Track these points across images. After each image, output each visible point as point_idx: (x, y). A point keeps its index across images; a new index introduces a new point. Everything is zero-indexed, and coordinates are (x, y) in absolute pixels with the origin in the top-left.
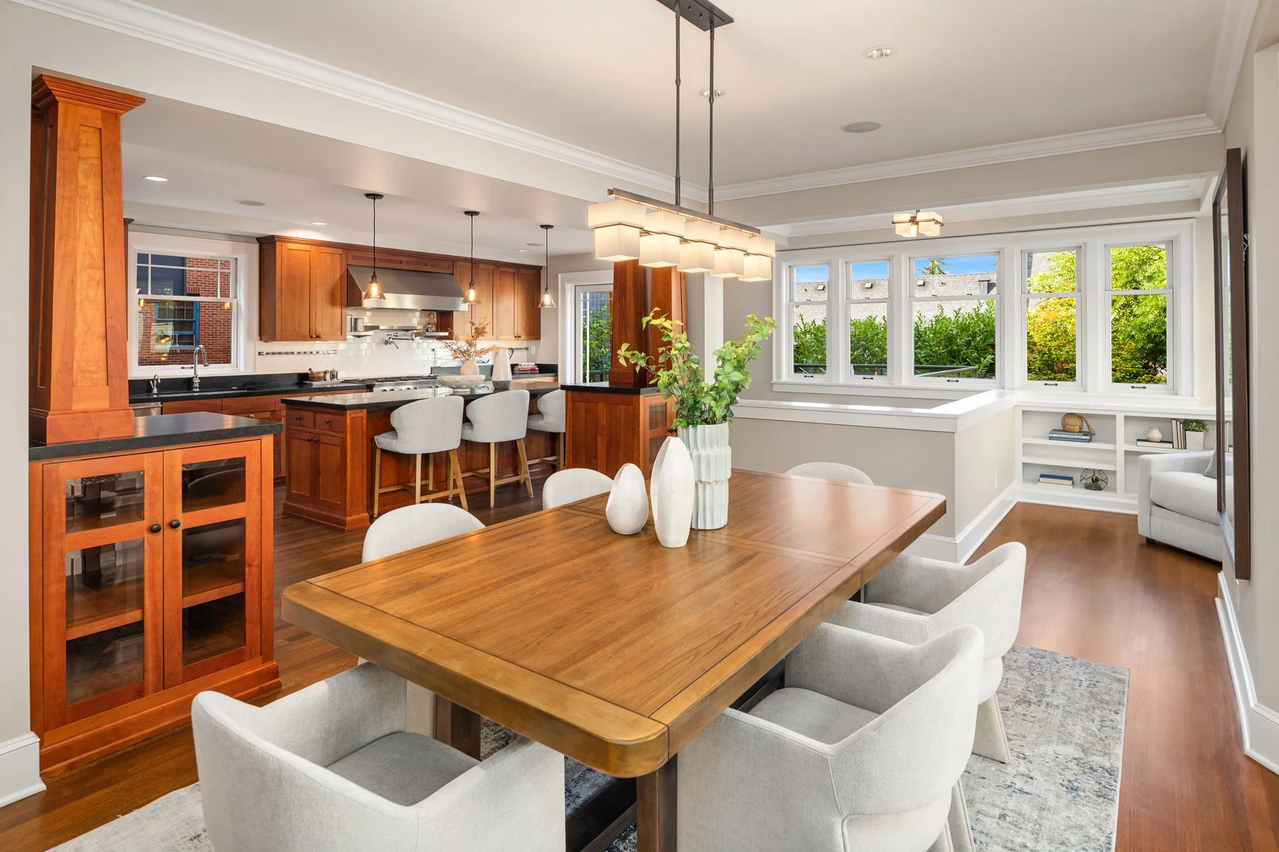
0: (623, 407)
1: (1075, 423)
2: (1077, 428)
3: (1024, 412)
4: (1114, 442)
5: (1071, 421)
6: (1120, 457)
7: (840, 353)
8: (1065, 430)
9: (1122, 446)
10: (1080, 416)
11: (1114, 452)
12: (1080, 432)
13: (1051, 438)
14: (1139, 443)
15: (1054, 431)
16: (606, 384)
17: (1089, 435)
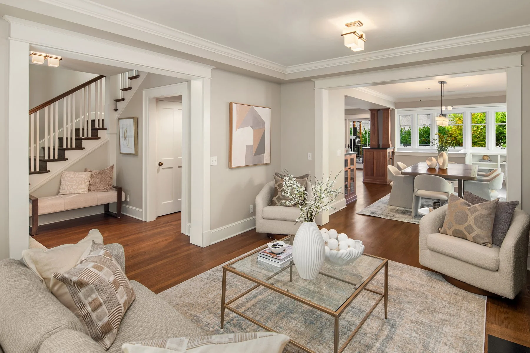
0: (382, 152)
1: (486, 158)
2: (487, 159)
3: (472, 155)
4: (497, 162)
5: (485, 157)
6: (499, 166)
7: (415, 139)
8: (484, 159)
9: (499, 163)
10: (488, 156)
11: (497, 165)
12: (488, 160)
13: (480, 162)
14: (504, 162)
15: (480, 160)
16: (369, 147)
17: (490, 161)
